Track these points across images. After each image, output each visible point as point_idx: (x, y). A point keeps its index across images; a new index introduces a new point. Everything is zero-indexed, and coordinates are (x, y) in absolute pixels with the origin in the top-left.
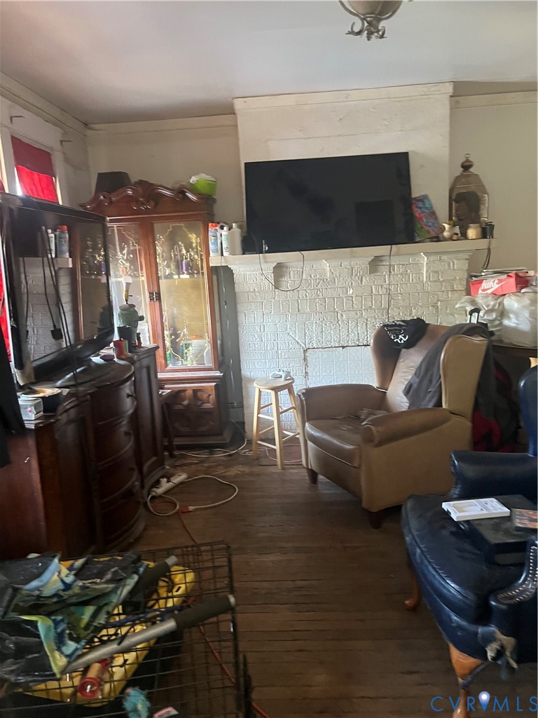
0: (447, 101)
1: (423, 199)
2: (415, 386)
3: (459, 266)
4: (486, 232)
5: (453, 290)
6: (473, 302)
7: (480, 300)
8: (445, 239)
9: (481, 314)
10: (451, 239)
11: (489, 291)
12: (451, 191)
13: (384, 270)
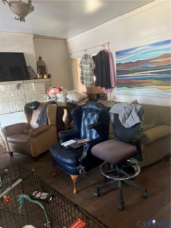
0: (32, 39)
1: (30, 67)
2: (40, 120)
3: (43, 86)
4: (49, 77)
5: (42, 93)
6: (48, 96)
7: (50, 95)
8: (38, 79)
9: (51, 99)
10: (40, 78)
11: (52, 93)
12: (37, 65)
13: (22, 88)
